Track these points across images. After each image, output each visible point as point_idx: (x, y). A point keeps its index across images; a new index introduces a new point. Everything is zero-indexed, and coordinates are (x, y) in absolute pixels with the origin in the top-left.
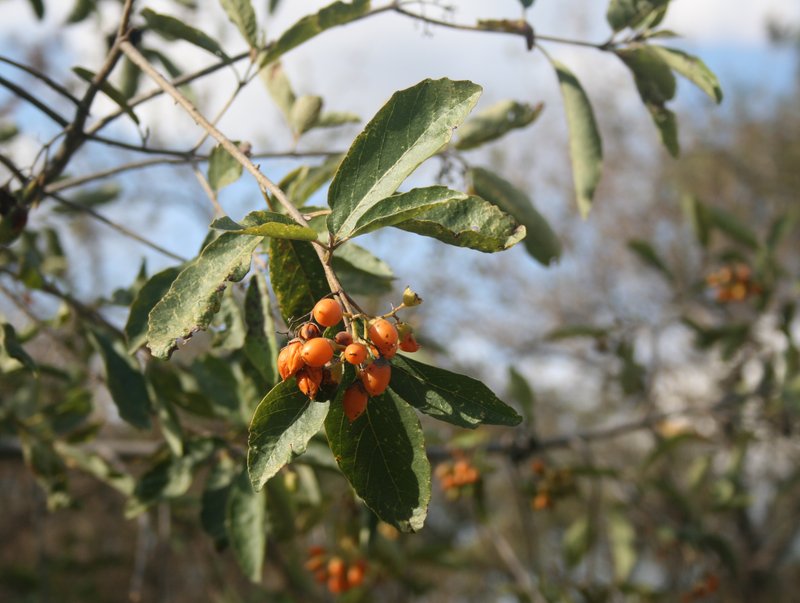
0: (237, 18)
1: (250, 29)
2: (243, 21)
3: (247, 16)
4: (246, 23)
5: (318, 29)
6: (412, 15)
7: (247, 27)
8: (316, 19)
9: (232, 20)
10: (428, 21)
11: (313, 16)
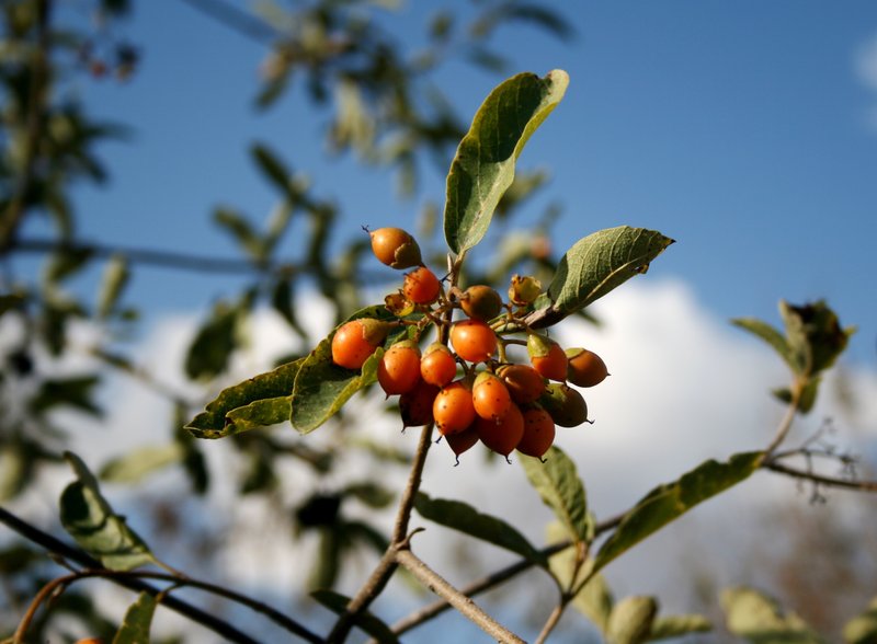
0: (555, 498)
1: (575, 514)
2: (565, 503)
3: (570, 493)
4: (569, 504)
5: (681, 506)
6: (793, 473)
7: (570, 512)
8: (677, 490)
9: (547, 502)
10: (817, 480)
11: (671, 486)
